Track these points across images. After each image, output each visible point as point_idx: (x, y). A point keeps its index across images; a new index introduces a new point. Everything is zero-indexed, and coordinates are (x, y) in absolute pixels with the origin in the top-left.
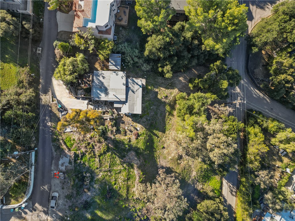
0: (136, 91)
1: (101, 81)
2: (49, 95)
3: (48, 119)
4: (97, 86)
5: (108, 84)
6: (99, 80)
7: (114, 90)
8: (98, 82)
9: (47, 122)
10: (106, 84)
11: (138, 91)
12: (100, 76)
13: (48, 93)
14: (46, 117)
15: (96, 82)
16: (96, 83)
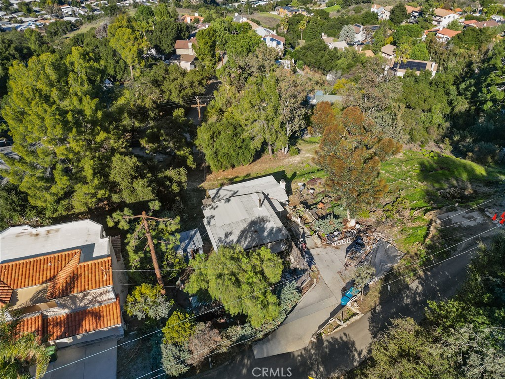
0: (231, 191)
1: (240, 237)
2: (345, 334)
3: (407, 296)
4: (254, 240)
5: (240, 223)
6: (238, 241)
7: (248, 211)
8: (245, 240)
9: (415, 293)
10: (243, 226)
11: (230, 190)
12: (228, 241)
13: (341, 338)
14: (407, 305)
15: (246, 243)
16: (249, 242)
